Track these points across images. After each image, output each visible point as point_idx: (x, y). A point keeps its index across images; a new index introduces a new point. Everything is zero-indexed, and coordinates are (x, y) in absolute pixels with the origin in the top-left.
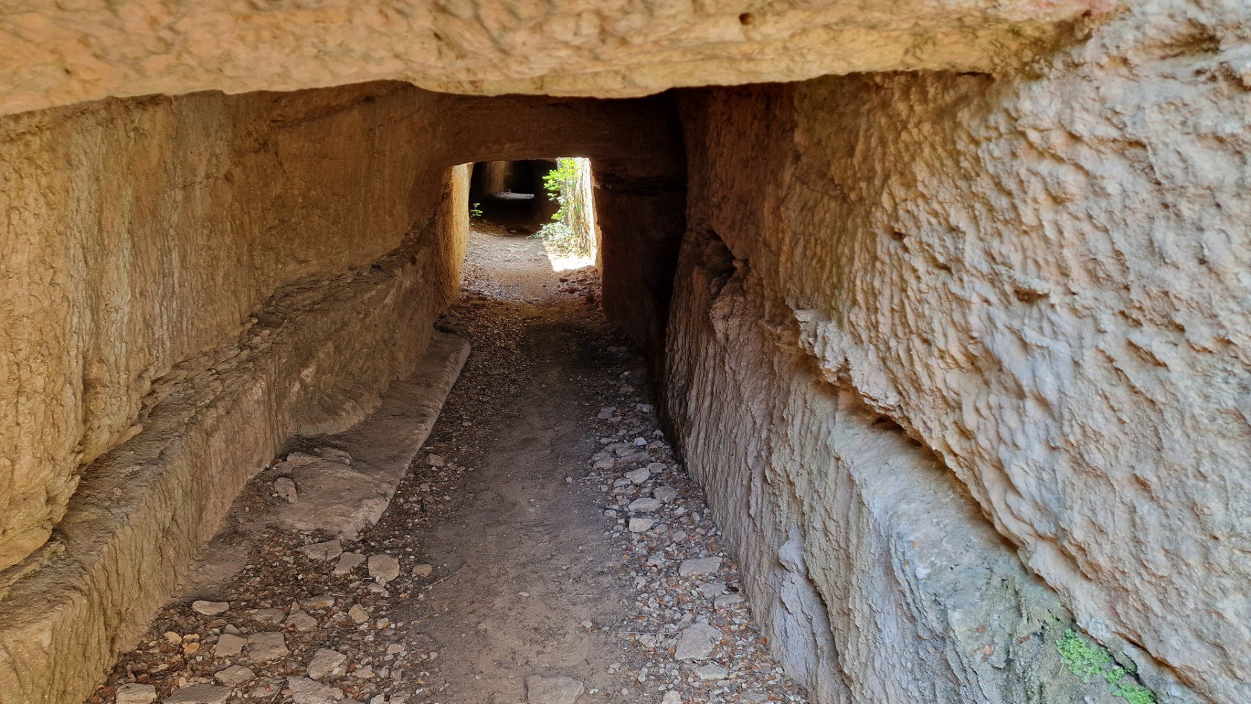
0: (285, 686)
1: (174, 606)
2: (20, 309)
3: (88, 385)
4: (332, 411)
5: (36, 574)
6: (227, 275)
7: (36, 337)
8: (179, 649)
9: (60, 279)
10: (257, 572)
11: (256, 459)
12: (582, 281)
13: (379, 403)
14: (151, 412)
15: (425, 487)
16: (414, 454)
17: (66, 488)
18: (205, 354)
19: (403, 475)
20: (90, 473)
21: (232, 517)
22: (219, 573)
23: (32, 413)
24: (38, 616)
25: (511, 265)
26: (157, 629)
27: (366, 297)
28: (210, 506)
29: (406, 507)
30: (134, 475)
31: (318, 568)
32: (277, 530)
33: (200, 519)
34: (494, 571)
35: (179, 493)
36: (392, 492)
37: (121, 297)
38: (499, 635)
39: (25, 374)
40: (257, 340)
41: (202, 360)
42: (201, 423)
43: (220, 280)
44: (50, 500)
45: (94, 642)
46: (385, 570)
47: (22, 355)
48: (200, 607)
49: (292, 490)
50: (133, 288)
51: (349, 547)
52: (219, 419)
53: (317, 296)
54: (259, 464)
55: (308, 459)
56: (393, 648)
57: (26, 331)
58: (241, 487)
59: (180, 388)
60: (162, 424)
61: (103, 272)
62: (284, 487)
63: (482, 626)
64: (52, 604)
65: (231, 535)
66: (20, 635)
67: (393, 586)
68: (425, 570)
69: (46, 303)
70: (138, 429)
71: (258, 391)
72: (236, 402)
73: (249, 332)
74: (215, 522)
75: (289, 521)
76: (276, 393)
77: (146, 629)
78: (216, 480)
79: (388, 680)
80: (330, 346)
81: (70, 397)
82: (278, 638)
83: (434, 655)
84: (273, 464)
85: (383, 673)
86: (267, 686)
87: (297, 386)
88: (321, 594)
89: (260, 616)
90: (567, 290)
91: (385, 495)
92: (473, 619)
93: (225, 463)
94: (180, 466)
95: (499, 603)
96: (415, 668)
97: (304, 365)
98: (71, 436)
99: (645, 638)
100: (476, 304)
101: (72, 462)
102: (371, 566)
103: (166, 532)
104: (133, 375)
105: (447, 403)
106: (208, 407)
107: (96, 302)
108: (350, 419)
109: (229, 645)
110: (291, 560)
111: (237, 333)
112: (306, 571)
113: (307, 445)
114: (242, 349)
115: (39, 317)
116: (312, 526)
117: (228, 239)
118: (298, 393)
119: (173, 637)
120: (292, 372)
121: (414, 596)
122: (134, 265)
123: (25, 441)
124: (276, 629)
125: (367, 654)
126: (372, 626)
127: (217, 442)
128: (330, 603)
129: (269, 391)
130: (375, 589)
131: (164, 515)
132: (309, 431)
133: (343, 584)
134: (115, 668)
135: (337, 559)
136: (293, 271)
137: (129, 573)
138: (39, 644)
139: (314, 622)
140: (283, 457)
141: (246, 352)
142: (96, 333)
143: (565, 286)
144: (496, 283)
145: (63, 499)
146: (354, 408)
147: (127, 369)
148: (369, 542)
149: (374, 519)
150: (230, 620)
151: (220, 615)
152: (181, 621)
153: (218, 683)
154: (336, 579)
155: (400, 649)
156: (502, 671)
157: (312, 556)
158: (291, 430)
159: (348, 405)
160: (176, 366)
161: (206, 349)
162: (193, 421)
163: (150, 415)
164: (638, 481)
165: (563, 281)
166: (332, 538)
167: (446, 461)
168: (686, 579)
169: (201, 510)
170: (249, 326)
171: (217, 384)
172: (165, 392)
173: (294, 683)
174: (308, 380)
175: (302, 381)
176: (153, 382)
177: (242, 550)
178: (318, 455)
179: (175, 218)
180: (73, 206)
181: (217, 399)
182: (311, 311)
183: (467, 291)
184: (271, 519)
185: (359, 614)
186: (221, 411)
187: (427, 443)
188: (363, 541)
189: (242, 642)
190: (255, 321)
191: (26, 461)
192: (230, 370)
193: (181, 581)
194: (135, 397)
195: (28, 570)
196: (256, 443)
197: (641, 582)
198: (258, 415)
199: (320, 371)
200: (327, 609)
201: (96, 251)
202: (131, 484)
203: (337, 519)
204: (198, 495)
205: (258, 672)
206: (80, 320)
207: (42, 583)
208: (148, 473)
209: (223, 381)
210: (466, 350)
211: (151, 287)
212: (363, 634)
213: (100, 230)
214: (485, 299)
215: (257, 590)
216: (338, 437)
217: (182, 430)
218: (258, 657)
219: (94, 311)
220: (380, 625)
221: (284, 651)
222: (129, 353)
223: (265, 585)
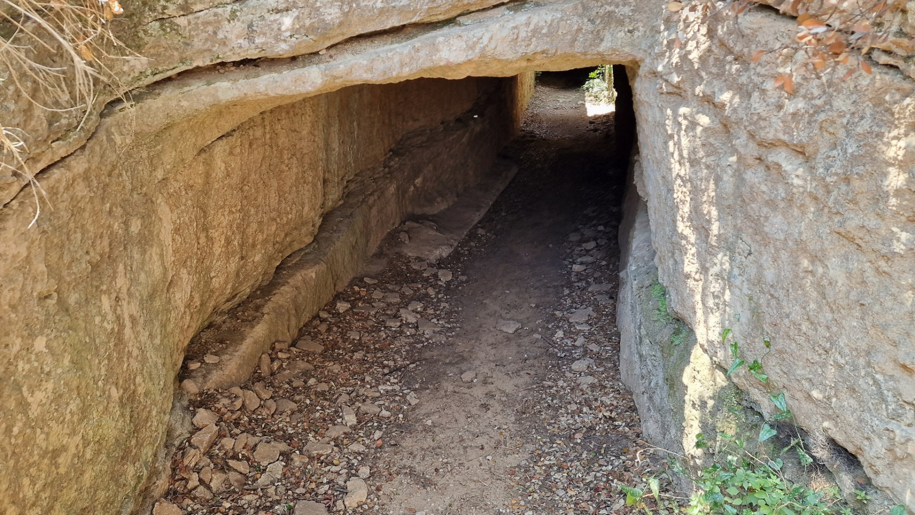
0: (398, 311)
1: (356, 278)
2: (305, 151)
3: (325, 181)
4: (430, 201)
5: (309, 253)
6: (378, 130)
7: (309, 161)
8: (359, 293)
9: (317, 139)
10: (390, 271)
11: (391, 222)
12: (605, 123)
13: (456, 199)
14: (347, 195)
15: (472, 244)
16: (471, 227)
17: (318, 222)
18: (369, 169)
19: (463, 236)
20: (326, 217)
21: (380, 247)
22: (376, 268)
23: (308, 191)
24: (311, 267)
25: (557, 112)
26: (351, 285)
27: (451, 138)
28: (371, 240)
29: (462, 252)
30: (341, 221)
31: (417, 272)
32: (400, 255)
33: (367, 246)
34: (497, 281)
35: (358, 231)
36: (456, 244)
37: (335, 145)
38: (491, 305)
39: (306, 175)
40: (393, 163)
41: (368, 172)
42: (367, 202)
43: (374, 133)
44: (313, 226)
45: (329, 282)
46: (445, 277)
47: (306, 168)
48: (367, 280)
49: (407, 238)
50: (339, 140)
51: (431, 265)
52: (375, 200)
53: (424, 139)
54: (393, 224)
55: (416, 225)
56: (443, 304)
57: (307, 159)
58: (385, 234)
59: (358, 185)
60: (352, 201)
61: (329, 134)
62: (403, 236)
63: (485, 301)
64: (315, 264)
65: (380, 255)
66: (306, 272)
67: (448, 283)
68: (464, 278)
69: (312, 148)
70: (341, 202)
71: (392, 189)
72: (383, 193)
73: (389, 158)
74: (373, 248)
75: (405, 251)
76: (401, 192)
77: (346, 284)
78: (374, 229)
79: (440, 315)
80: (431, 167)
81: (320, 186)
82: (398, 295)
83: (460, 309)
84: (400, 225)
85: (438, 312)
86: (392, 310)
87: (412, 188)
88: (417, 282)
89: (390, 287)
90: (592, 130)
91: (451, 246)
92: (481, 298)
93: (378, 221)
94: (359, 221)
95: (495, 293)
96: (451, 312)
97: (416, 176)
98: (319, 202)
99: (557, 313)
100: (529, 140)
101: (320, 211)
102: (439, 274)
103: (353, 247)
104: (340, 178)
105: (496, 201)
106: (370, 195)
107: (327, 148)
108: (440, 206)
109: (377, 294)
110: (405, 268)
111: (383, 159)
112: (411, 273)
113: (416, 218)
114: (385, 168)
115: (310, 154)
116: (415, 255)
117: (379, 113)
118: (413, 191)
119: (356, 288)
120: (411, 179)
121: (457, 287)
122: (340, 130)
123: (306, 201)
124: (397, 292)
125: (432, 305)
126: (436, 296)
127: (374, 211)
128: (420, 286)
129: (398, 189)
130: (440, 283)
131: (352, 239)
132: (418, 211)
133: (427, 280)
134: (336, 296)
135: (425, 270)
136: (411, 125)
137: (340, 260)
138: (312, 277)
139: (412, 292)
140: (403, 222)
141: (387, 169)
142: (327, 160)
143: (592, 127)
144: (545, 125)
145: (317, 226)
146: (442, 201)
147: (338, 176)
148: (441, 264)
149: (445, 255)
150: (378, 286)
151: (375, 284)
152: (359, 284)
153: (373, 306)
154: (423, 277)
155: (447, 305)
156: (488, 317)
157: (414, 267)
158: (409, 209)
159: (439, 199)
160: (356, 175)
161: (369, 167)
162: (363, 201)
163: (347, 196)
164: (588, 248)
165: (591, 123)
166: (424, 261)
167: (486, 232)
168: (590, 292)
169: (368, 241)
170: (388, 155)
171: (374, 184)
172: (352, 187)
173: (401, 310)
174: (418, 185)
175: (415, 186)
176: (347, 182)
177: (384, 261)
178: (421, 223)
179: (356, 106)
180: (320, 109)
181: (374, 191)
182: (420, 147)
183: (524, 131)
184: (397, 250)
185: (431, 291)
186: (376, 197)
187: (480, 222)
188: (438, 264)
189: (382, 294)
190: (391, 153)
191: (306, 208)
192: (379, 178)
193: (360, 269)
194: (341, 188)
195: (307, 251)
196: (392, 214)
197: (567, 292)
198: (393, 200)
199: (425, 180)
200: (418, 288)
201: (328, 126)
202: (340, 225)
203: (427, 253)
204: (367, 233)
205: (388, 305)
206: (322, 155)
207: (311, 257)
208: (346, 221)
209: (377, 183)
210: (514, 170)
211: (347, 139)
212: (432, 298)
213: (328, 117)
214: (534, 137)
215: (389, 278)
216: (433, 216)
217: (359, 204)
218: (389, 300)
219: (326, 151)
220: (440, 296)
221: (399, 300)
222: (338, 168)
223: (393, 276)
